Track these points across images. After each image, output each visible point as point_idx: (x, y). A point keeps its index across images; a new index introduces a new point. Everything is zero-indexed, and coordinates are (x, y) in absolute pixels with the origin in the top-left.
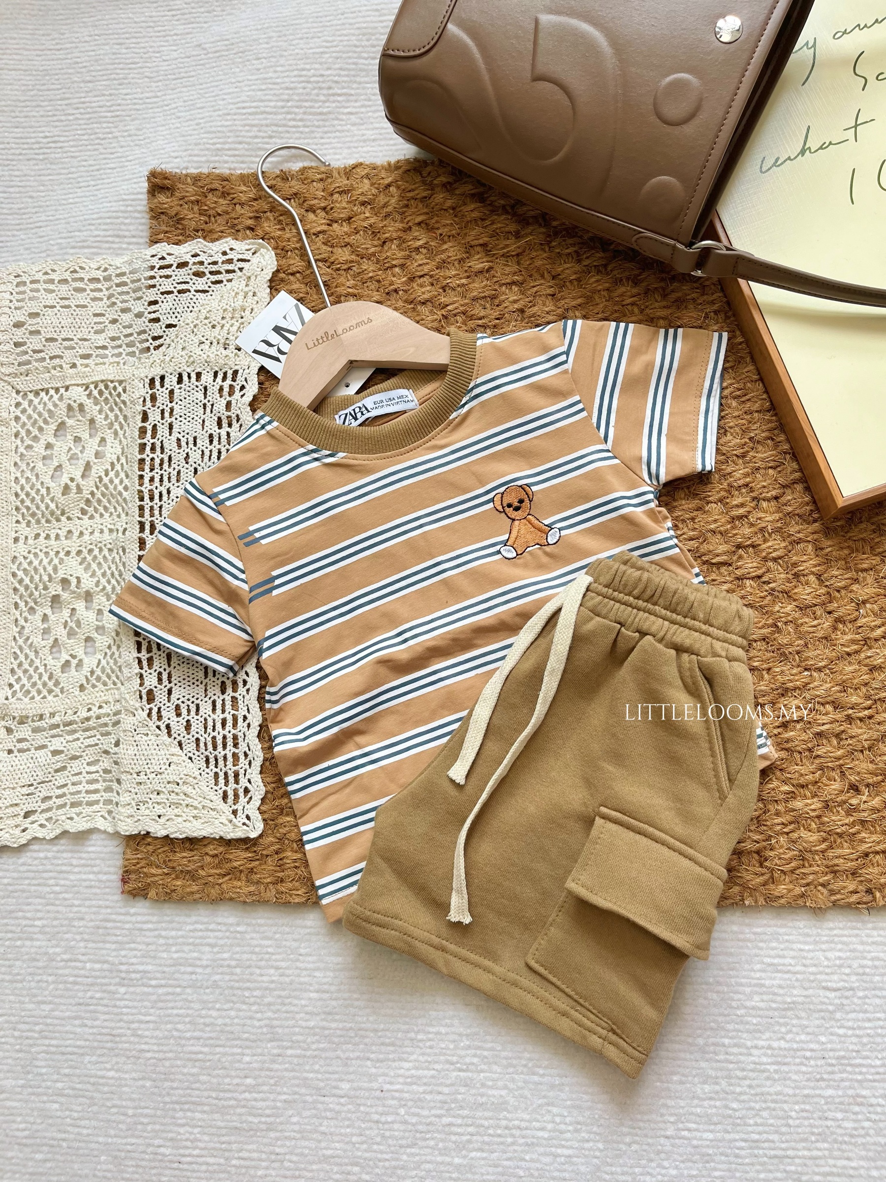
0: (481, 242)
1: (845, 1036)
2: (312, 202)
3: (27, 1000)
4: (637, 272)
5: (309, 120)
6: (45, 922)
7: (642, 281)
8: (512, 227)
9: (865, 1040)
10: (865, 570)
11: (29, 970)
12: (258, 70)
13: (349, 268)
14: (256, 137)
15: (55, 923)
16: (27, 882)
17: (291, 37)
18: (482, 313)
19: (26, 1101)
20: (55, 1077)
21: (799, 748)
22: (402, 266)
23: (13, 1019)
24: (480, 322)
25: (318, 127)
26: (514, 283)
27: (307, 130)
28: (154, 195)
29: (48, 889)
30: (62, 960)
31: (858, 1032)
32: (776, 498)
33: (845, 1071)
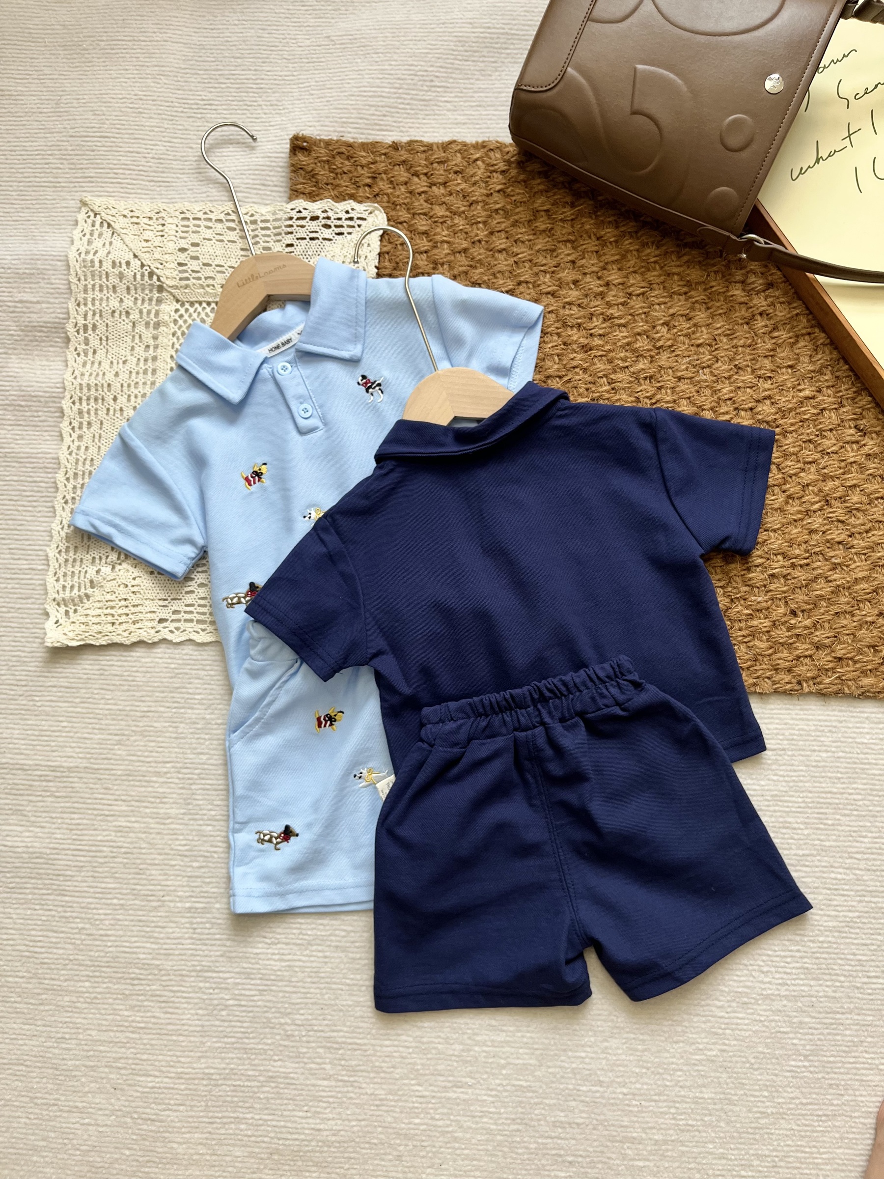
0: (545, 208)
1: (778, 781)
2: (419, 168)
3: (189, 751)
4: (659, 238)
5: (415, 105)
6: (203, 696)
7: (663, 245)
8: (568, 199)
9: (791, 784)
10: (810, 463)
11: (191, 731)
12: (377, 62)
13: (445, 222)
14: (373, 115)
15: (210, 697)
16: (189, 667)
17: (403, 38)
18: (544, 262)
19: (187, 825)
20: (210, 807)
21: (757, 585)
22: (485, 223)
23: (178, 765)
24: (542, 268)
25: (421, 110)
26: (568, 241)
27: (413, 112)
28: (295, 154)
29: (206, 673)
30: (216, 724)
31: (786, 779)
32: (751, 409)
33: (777, 805)
